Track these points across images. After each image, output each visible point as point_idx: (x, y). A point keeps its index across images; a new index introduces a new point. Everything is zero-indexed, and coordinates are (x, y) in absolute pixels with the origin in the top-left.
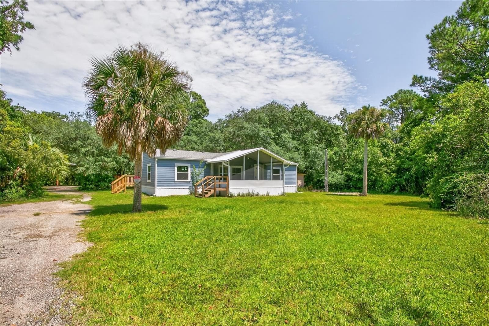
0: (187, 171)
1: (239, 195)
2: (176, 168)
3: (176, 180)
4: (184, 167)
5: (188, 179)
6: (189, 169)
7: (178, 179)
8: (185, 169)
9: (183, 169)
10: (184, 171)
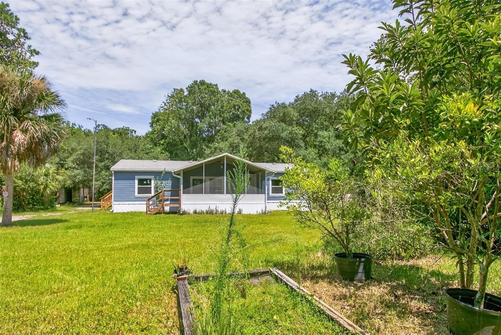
0: (150, 184)
1: (195, 212)
2: (136, 182)
3: (136, 194)
4: (146, 180)
5: (151, 193)
6: (153, 182)
7: (138, 193)
8: (147, 182)
9: (145, 182)
10: (147, 184)
